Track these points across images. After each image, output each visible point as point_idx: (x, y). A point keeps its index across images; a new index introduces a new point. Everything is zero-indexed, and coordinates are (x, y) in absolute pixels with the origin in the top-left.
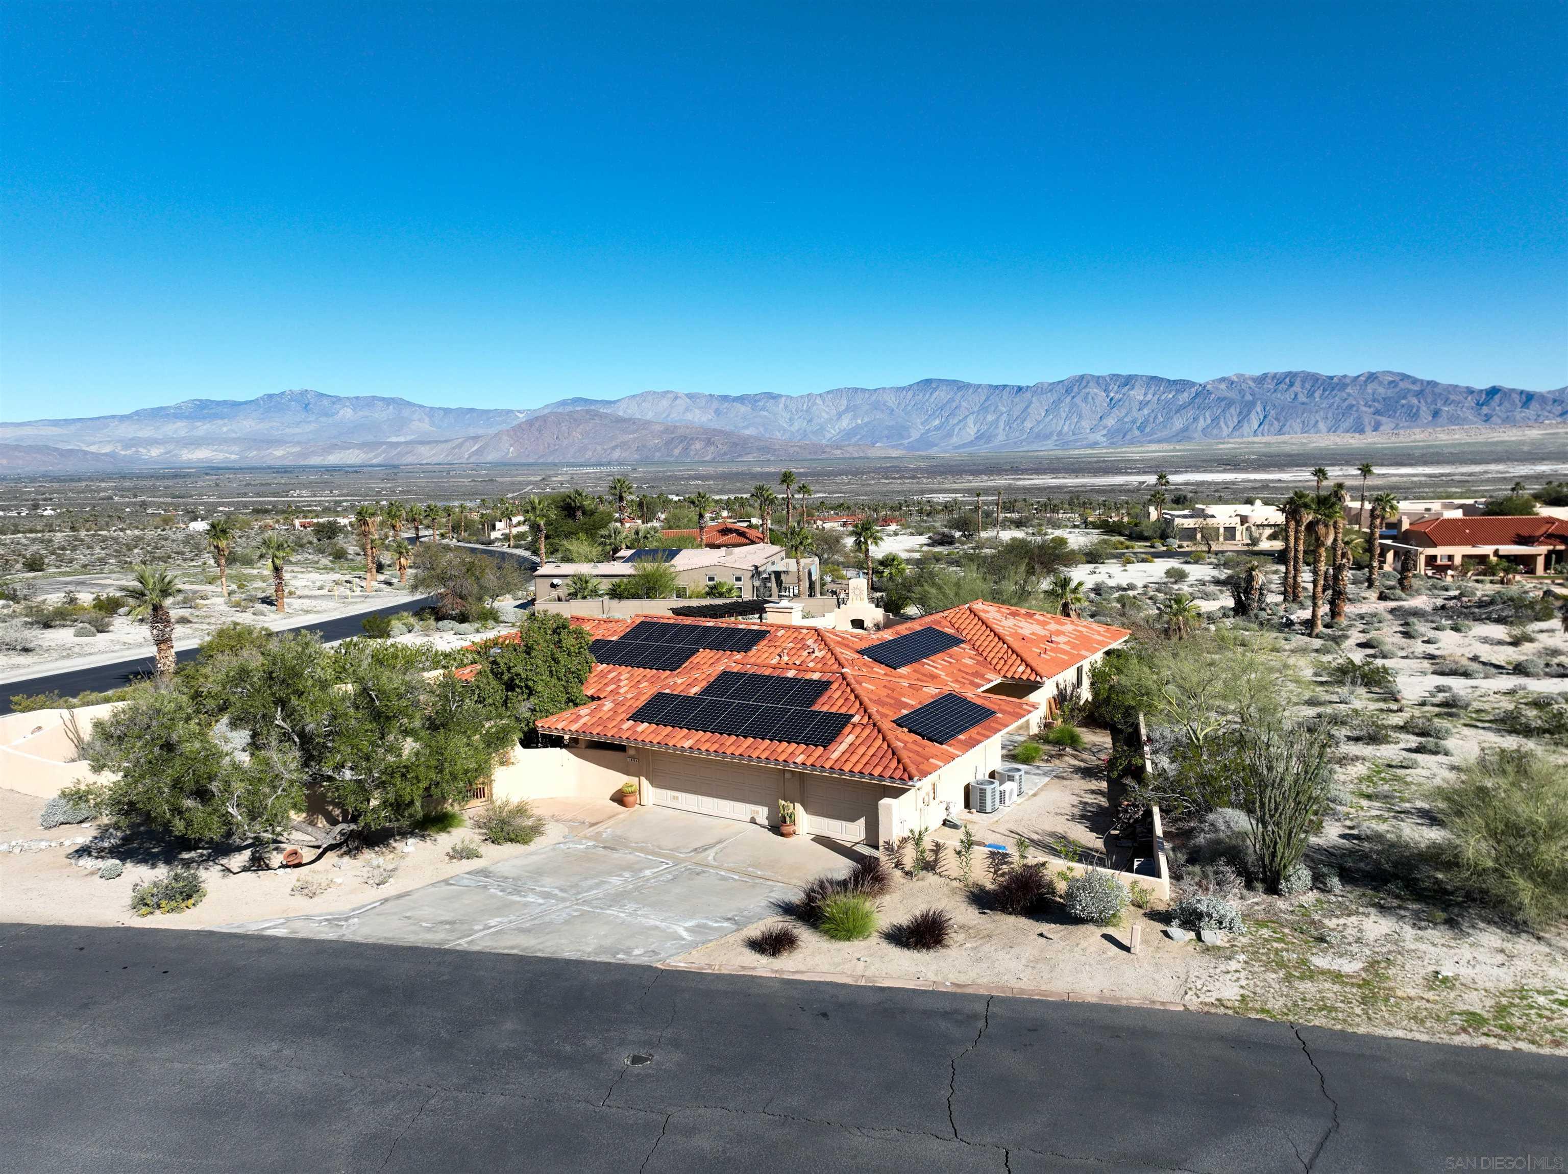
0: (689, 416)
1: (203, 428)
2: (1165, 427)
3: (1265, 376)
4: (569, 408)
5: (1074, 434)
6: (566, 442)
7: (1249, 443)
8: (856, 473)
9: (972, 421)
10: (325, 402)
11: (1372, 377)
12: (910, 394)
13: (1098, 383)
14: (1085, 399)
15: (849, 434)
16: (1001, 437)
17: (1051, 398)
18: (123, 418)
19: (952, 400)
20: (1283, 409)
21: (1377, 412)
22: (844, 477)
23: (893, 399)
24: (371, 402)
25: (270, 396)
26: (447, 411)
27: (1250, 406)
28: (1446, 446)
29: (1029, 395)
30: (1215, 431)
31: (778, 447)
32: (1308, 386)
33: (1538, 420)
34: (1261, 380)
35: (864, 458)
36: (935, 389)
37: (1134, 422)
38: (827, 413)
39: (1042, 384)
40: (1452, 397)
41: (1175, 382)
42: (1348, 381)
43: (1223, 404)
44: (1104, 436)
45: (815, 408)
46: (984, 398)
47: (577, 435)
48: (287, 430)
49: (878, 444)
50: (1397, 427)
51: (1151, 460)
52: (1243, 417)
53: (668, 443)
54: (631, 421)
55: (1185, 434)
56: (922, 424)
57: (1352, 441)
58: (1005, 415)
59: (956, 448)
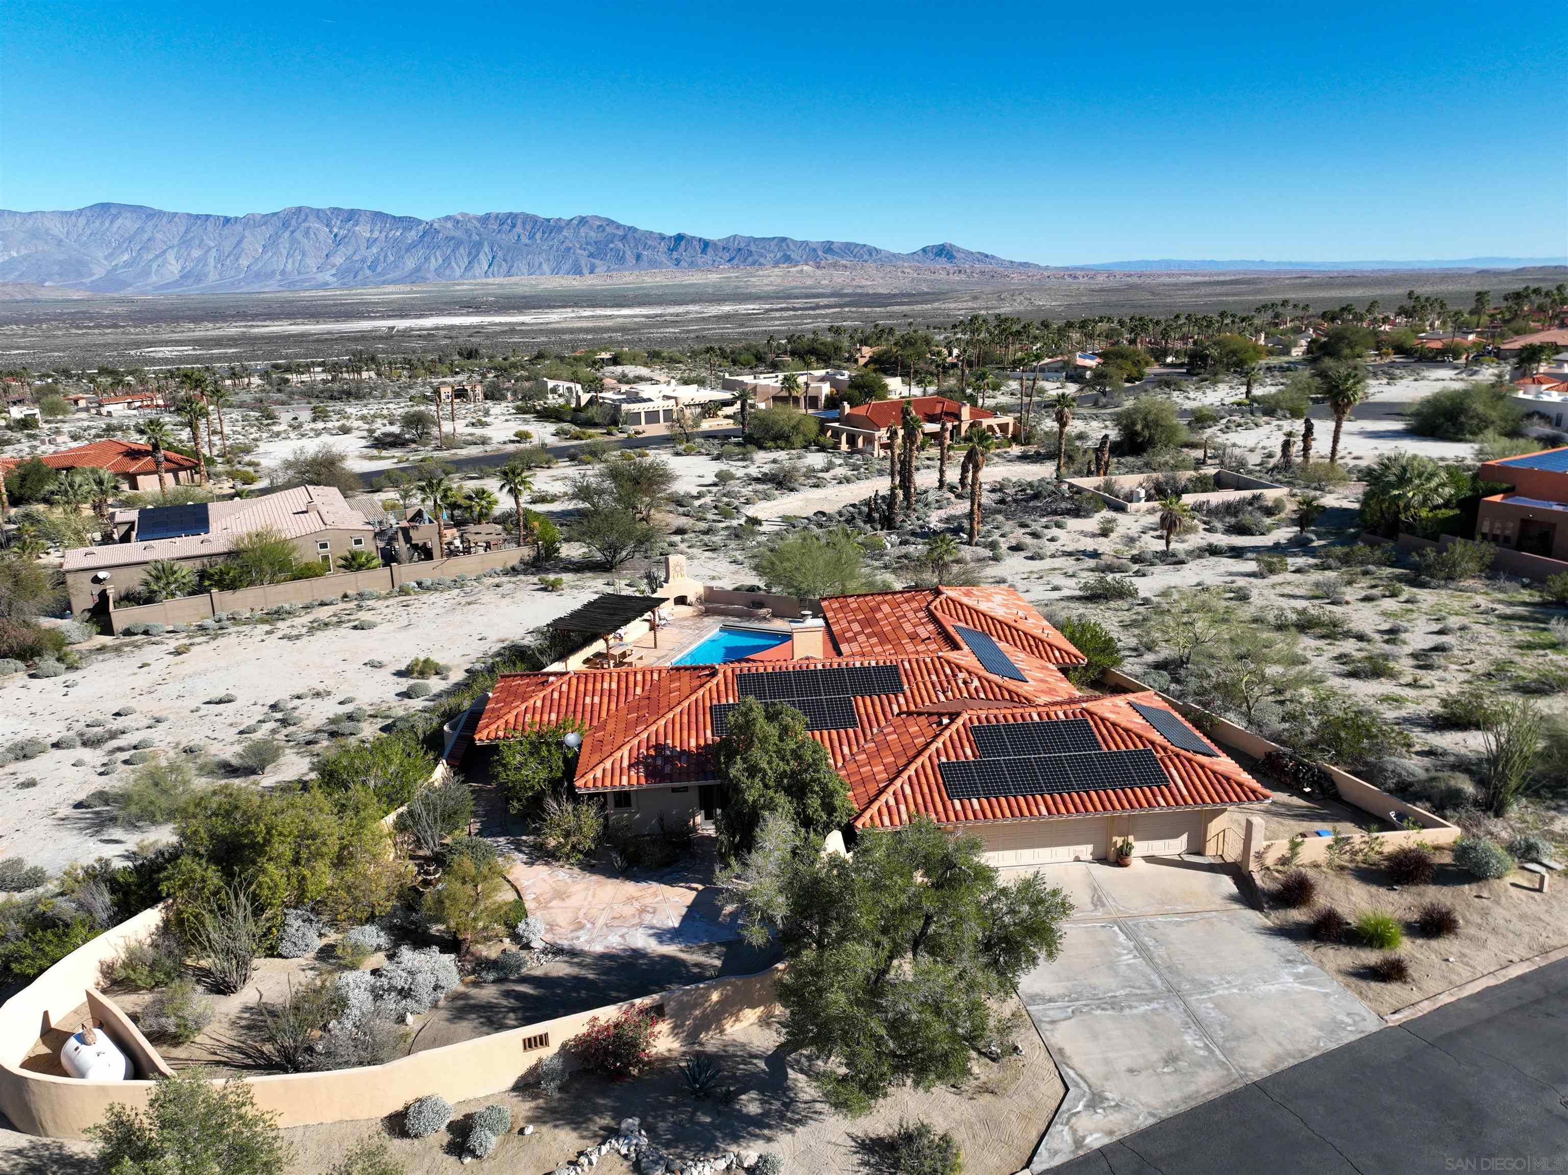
2: (397, 267)
3: (488, 216)
5: (299, 273)
7: (483, 284)
8: (30, 321)
9: (173, 256)
11: (583, 221)
12: (82, 221)
13: (318, 217)
14: (307, 233)
16: (213, 277)
17: (267, 231)
19: (141, 230)
20: (508, 250)
21: (591, 255)
22: (14, 327)
23: (59, 226)
27: (478, 246)
28: (651, 287)
29: (239, 228)
30: (448, 272)
32: (528, 227)
33: (714, 266)
34: (485, 219)
35: (33, 301)
36: (115, 217)
37: (363, 261)
39: (253, 215)
40: (649, 242)
41: (401, 219)
42: (563, 224)
43: (452, 243)
44: (333, 275)
46: (183, 229)
49: (47, 284)
50: (608, 270)
51: (391, 302)
52: (473, 258)
55: (419, 274)
56: (106, 258)
57: (574, 283)
58: (214, 250)
59: (157, 288)
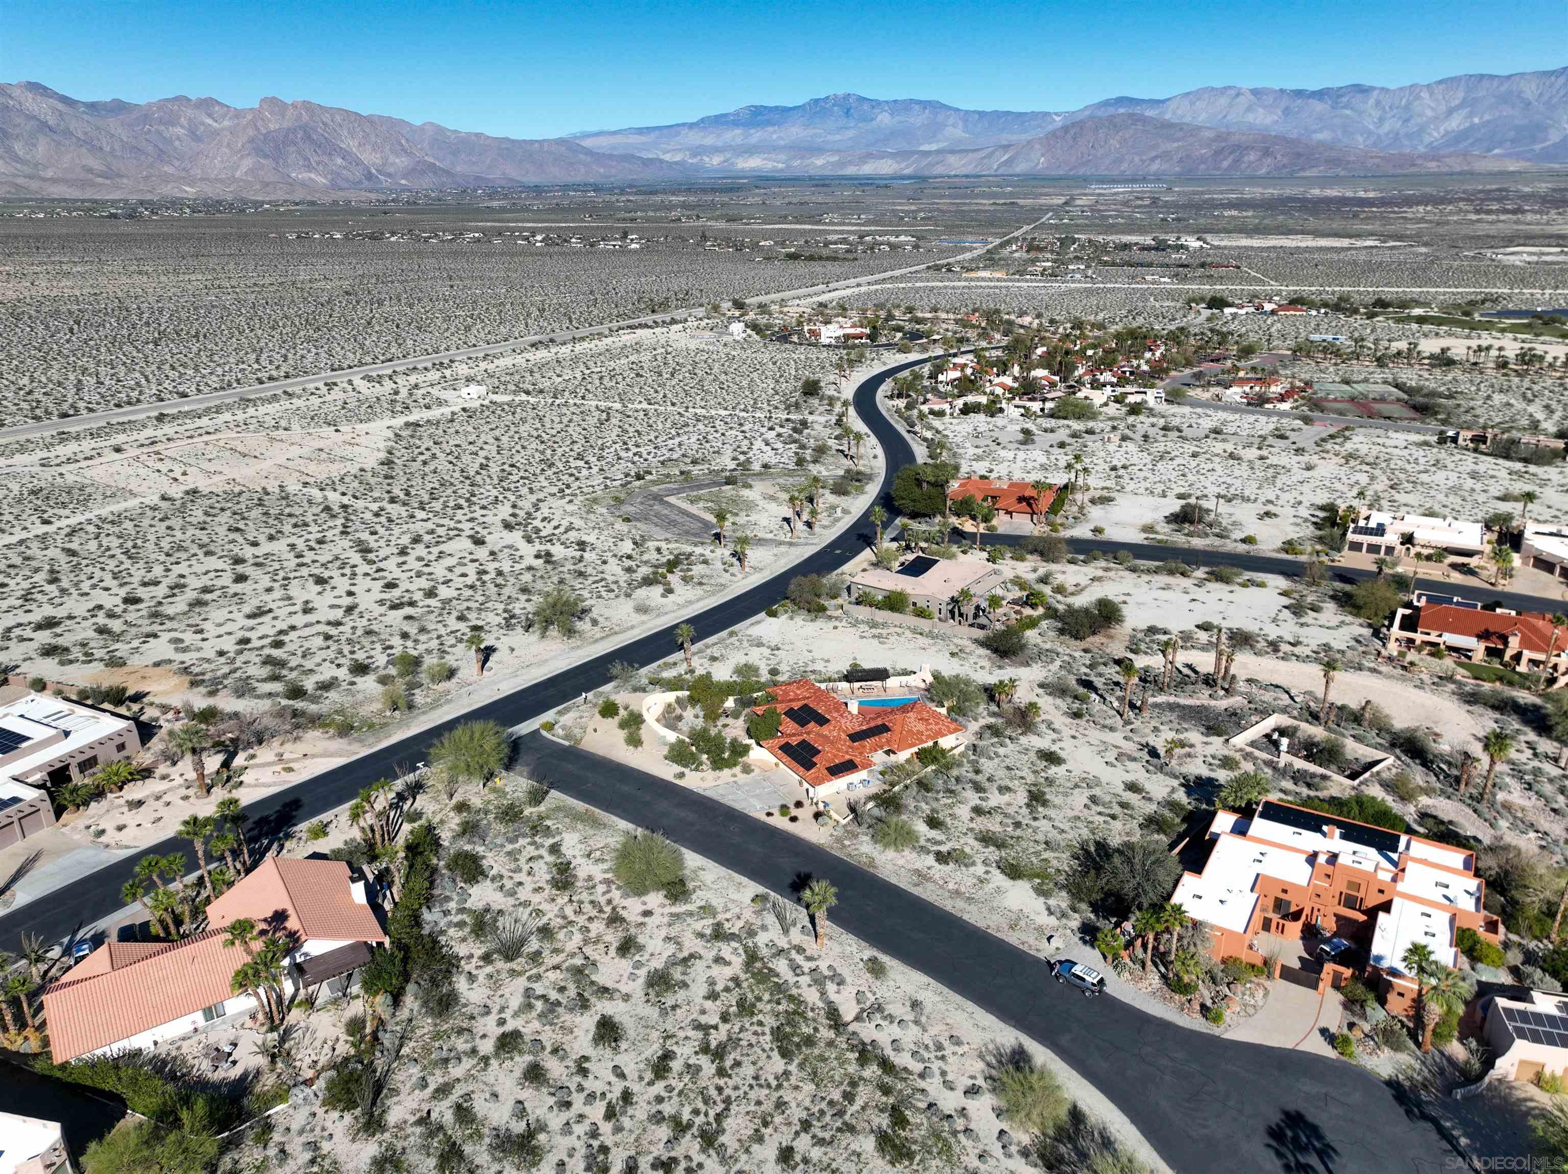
0: (1250, 118)
1: (757, 136)
4: (1111, 111)
6: (1100, 152)
10: (866, 107)
15: (1459, 137)
18: (691, 126)
23: (1533, 87)
24: (906, 105)
25: (816, 101)
26: (982, 114)
31: (1353, 158)
38: (1433, 109)
45: (1417, 103)
47: (1114, 143)
48: (830, 137)
49: (1493, 154)
53: (1217, 153)
54: (1180, 127)
